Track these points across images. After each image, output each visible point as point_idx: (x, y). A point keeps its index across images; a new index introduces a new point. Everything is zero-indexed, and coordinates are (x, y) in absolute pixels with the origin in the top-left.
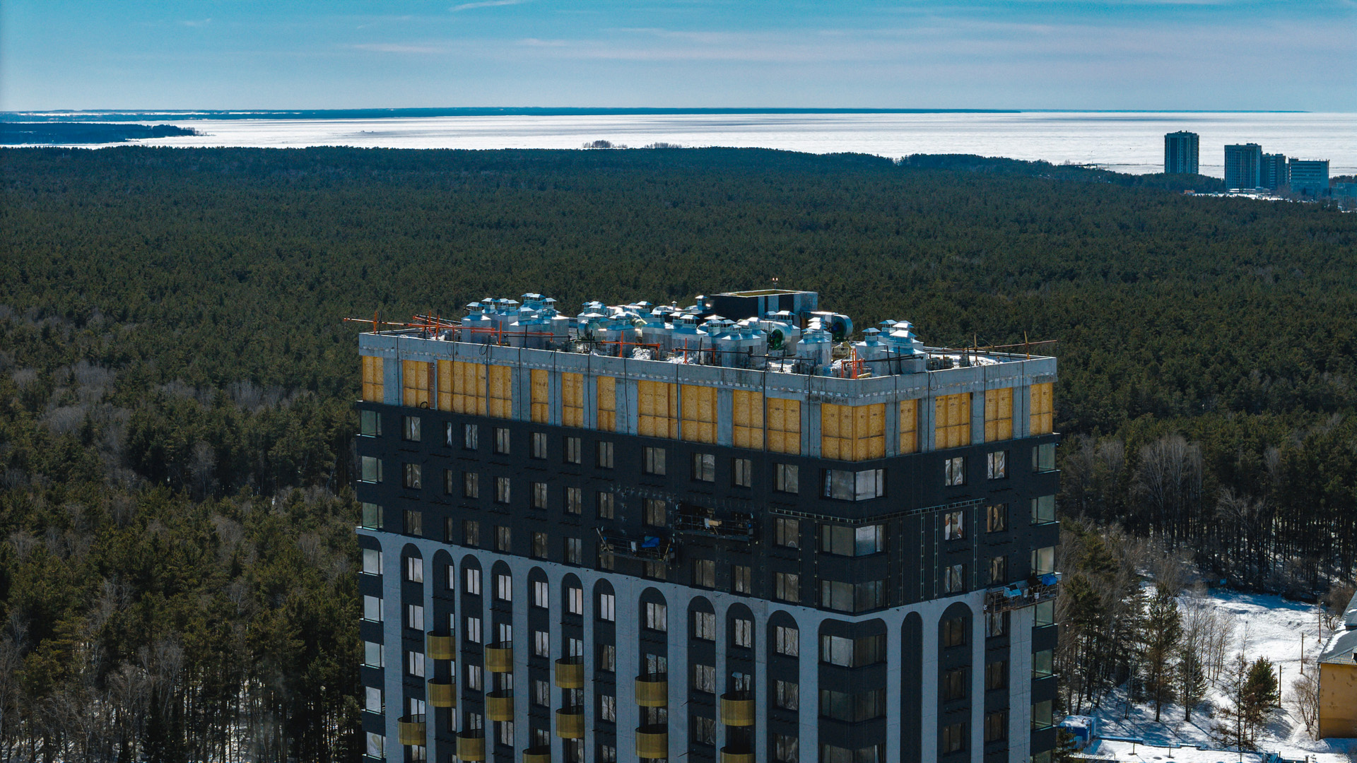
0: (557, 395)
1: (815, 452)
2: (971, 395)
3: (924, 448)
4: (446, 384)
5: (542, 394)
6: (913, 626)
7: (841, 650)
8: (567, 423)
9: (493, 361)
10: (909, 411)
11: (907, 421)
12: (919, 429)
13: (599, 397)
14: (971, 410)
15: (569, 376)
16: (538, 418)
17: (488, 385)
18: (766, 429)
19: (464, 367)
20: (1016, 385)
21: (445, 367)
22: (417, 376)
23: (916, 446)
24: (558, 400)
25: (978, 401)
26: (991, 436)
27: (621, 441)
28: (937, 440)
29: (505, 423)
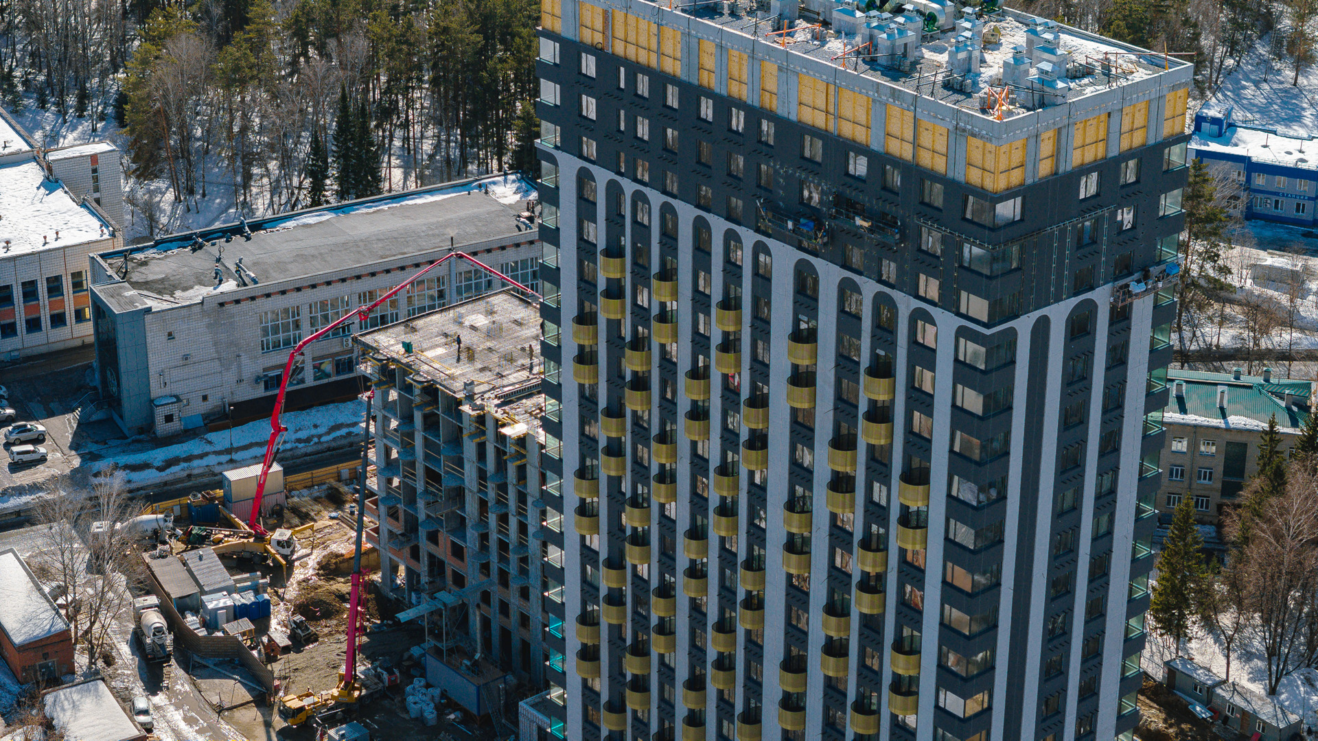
0: (723, 68)
1: (960, 177)
2: (1109, 114)
3: (1061, 170)
4: (620, 33)
5: (709, 62)
6: (1041, 330)
7: (972, 351)
8: (732, 94)
9: (664, 22)
10: (1049, 138)
11: (1046, 148)
12: (1056, 155)
13: (761, 78)
14: (1108, 127)
15: (735, 53)
16: (705, 83)
17: (659, 43)
18: (916, 144)
19: (637, 21)
20: (1153, 96)
21: (619, 16)
22: (592, 17)
23: (1054, 168)
24: (724, 72)
25: (1115, 119)
26: (1125, 145)
27: (782, 124)
28: (1076, 159)
29: (674, 80)
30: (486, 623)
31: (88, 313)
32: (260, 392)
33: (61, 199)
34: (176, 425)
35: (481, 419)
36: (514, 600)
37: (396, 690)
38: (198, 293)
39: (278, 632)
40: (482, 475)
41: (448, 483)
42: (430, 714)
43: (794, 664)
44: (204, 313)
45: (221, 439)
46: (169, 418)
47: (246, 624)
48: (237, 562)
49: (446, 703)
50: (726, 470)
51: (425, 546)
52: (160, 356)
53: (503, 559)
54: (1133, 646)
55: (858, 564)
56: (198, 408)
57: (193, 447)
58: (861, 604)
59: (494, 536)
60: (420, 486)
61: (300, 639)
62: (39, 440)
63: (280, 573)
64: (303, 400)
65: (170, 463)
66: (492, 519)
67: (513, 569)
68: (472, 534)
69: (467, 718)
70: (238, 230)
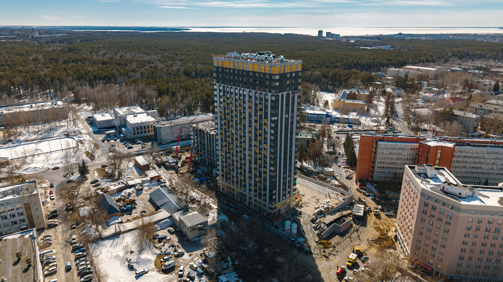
0: (238, 65)
1: (271, 73)
4: (224, 64)
5: (236, 65)
6: (282, 95)
7: (274, 98)
8: (240, 69)
9: (230, 61)
11: (283, 69)
12: (284, 70)
13: (244, 66)
14: (291, 68)
15: (240, 63)
16: (236, 68)
17: (229, 64)
18: (265, 70)
19: (226, 62)
20: (297, 64)
21: (224, 62)
22: (220, 63)
23: (284, 72)
25: (292, 66)
26: (293, 71)
27: (246, 71)
28: (286, 71)
29: (232, 69)
30: (208, 162)
31: (153, 131)
32: (177, 139)
33: (149, 117)
34: (165, 143)
35: (207, 133)
36: (212, 158)
37: (196, 171)
38: (168, 125)
39: (179, 165)
40: (207, 141)
41: (203, 143)
42: (201, 173)
43: (250, 172)
44: (169, 128)
45: (172, 144)
46: (164, 142)
47: (175, 164)
48: (173, 157)
49: (203, 172)
50: (240, 146)
51: (200, 153)
52: (163, 133)
53: (211, 152)
54: (296, 163)
55: (259, 156)
56: (168, 141)
57: (168, 145)
58: (259, 162)
59: (209, 149)
60: (199, 144)
61: (182, 166)
62: (146, 145)
63: (180, 159)
64: (183, 140)
65: (164, 147)
66: (209, 146)
67: (212, 154)
68: (206, 149)
69: (206, 173)
70: (174, 119)
